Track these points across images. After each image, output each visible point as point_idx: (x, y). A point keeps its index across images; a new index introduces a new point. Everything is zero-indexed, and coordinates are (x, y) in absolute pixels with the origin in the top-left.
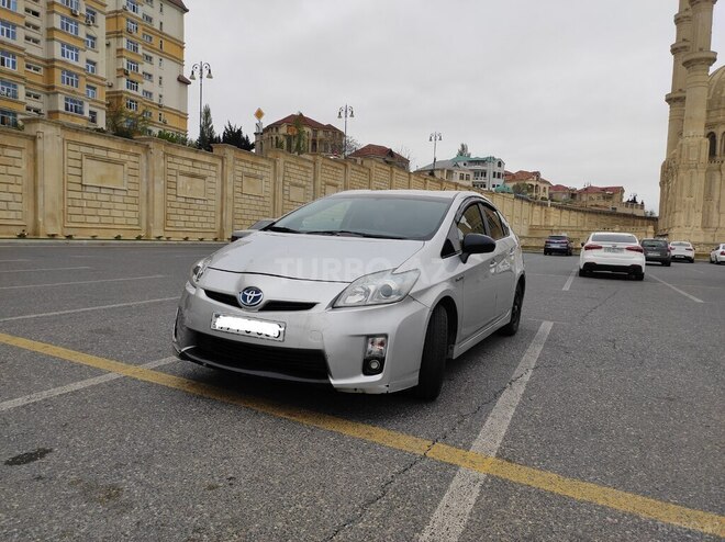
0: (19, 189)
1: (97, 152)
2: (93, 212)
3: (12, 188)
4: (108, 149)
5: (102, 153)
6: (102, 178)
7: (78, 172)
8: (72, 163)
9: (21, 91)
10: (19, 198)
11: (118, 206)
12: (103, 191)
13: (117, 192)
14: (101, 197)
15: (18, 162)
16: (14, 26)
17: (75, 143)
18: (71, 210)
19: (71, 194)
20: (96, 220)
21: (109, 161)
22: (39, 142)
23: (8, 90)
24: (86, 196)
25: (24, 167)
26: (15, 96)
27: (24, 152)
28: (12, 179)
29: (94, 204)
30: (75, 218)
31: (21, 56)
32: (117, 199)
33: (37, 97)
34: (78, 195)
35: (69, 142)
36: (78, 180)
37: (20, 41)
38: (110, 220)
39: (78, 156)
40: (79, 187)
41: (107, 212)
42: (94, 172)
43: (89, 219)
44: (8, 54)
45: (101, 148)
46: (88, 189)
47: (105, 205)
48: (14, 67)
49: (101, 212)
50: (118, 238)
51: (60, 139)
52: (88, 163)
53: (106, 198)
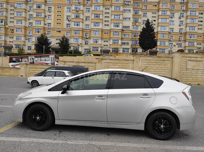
0: (168, 71)
1: (192, 59)
2: (190, 76)
3: (166, 71)
4: (196, 57)
5: (195, 59)
6: (194, 66)
7: (186, 65)
8: (184, 63)
9: (195, 44)
10: (167, 73)
11: (199, 74)
12: (194, 70)
13: (199, 70)
14: (193, 72)
15: (168, 64)
16: (195, 27)
17: (185, 57)
18: (183, 76)
19: (183, 72)
20: (191, 79)
21: (197, 61)
22: (174, 58)
23: (192, 44)
24: (188, 72)
25: (169, 65)
26: (194, 45)
27: (170, 61)
28: (166, 69)
29: (191, 74)
30: (184, 78)
31: (196, 34)
32: (199, 72)
33: (200, 44)
34: (186, 72)
35: (183, 57)
36: (185, 67)
37: (196, 30)
38: (197, 79)
39: (186, 60)
40: (186, 69)
41: (195, 76)
42: (191, 65)
43: (189, 79)
44: (192, 35)
45: (194, 57)
46: (189, 70)
47: (194, 74)
48: (194, 38)
49: (193, 77)
50: (199, 84)
51: (180, 57)
52: (189, 62)
53: (195, 72)
